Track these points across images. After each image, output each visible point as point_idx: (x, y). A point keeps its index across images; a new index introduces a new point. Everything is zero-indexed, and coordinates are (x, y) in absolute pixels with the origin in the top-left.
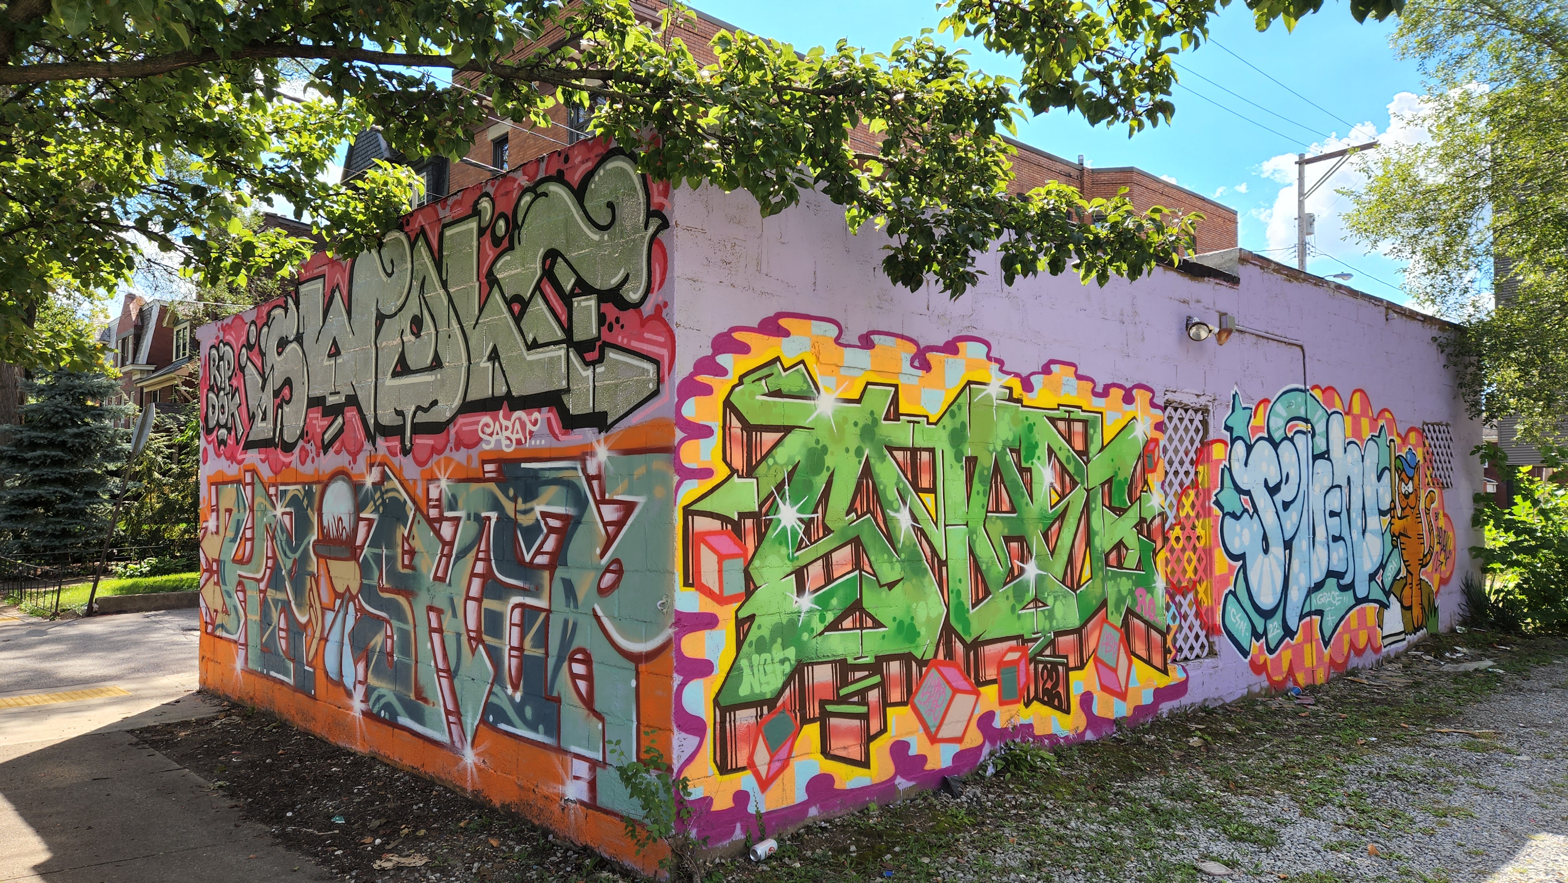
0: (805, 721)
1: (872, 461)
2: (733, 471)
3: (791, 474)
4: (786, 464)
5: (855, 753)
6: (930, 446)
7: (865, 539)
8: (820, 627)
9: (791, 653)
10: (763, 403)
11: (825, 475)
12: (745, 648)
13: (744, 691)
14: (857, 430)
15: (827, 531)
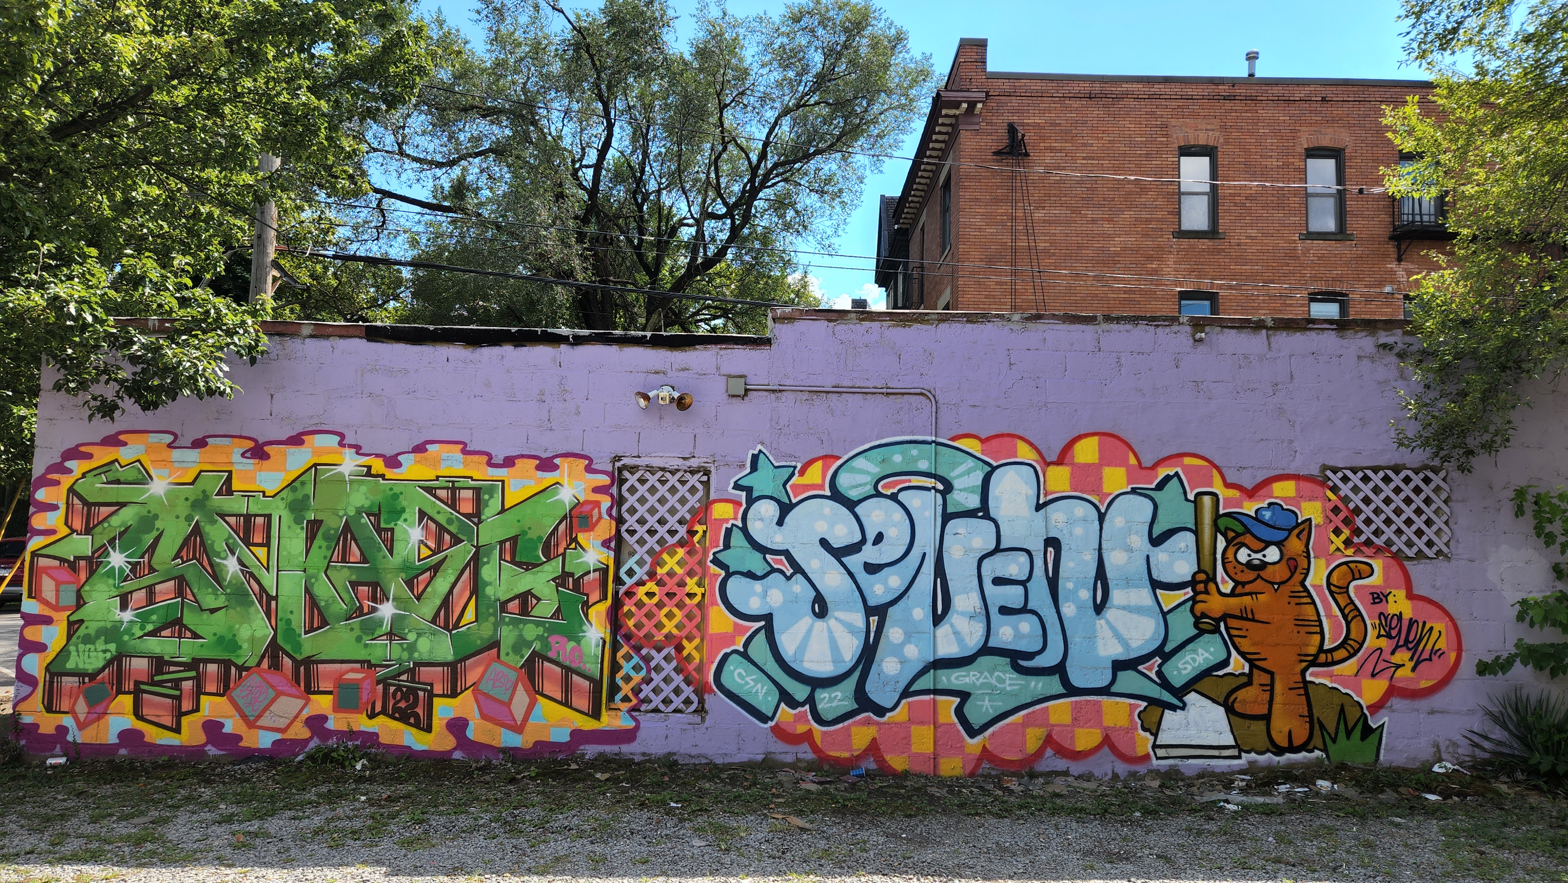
0: (120, 692)
1: (202, 524)
2: (73, 531)
3: (121, 534)
4: (120, 526)
5: (168, 721)
6: (267, 512)
7: (190, 576)
8: (141, 633)
9: (112, 647)
10: (101, 489)
11: (155, 534)
12: (74, 639)
13: (70, 665)
14: (189, 503)
15: (152, 570)
